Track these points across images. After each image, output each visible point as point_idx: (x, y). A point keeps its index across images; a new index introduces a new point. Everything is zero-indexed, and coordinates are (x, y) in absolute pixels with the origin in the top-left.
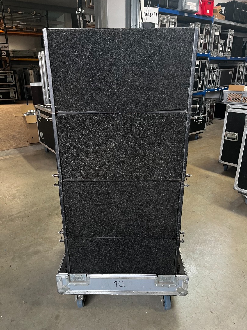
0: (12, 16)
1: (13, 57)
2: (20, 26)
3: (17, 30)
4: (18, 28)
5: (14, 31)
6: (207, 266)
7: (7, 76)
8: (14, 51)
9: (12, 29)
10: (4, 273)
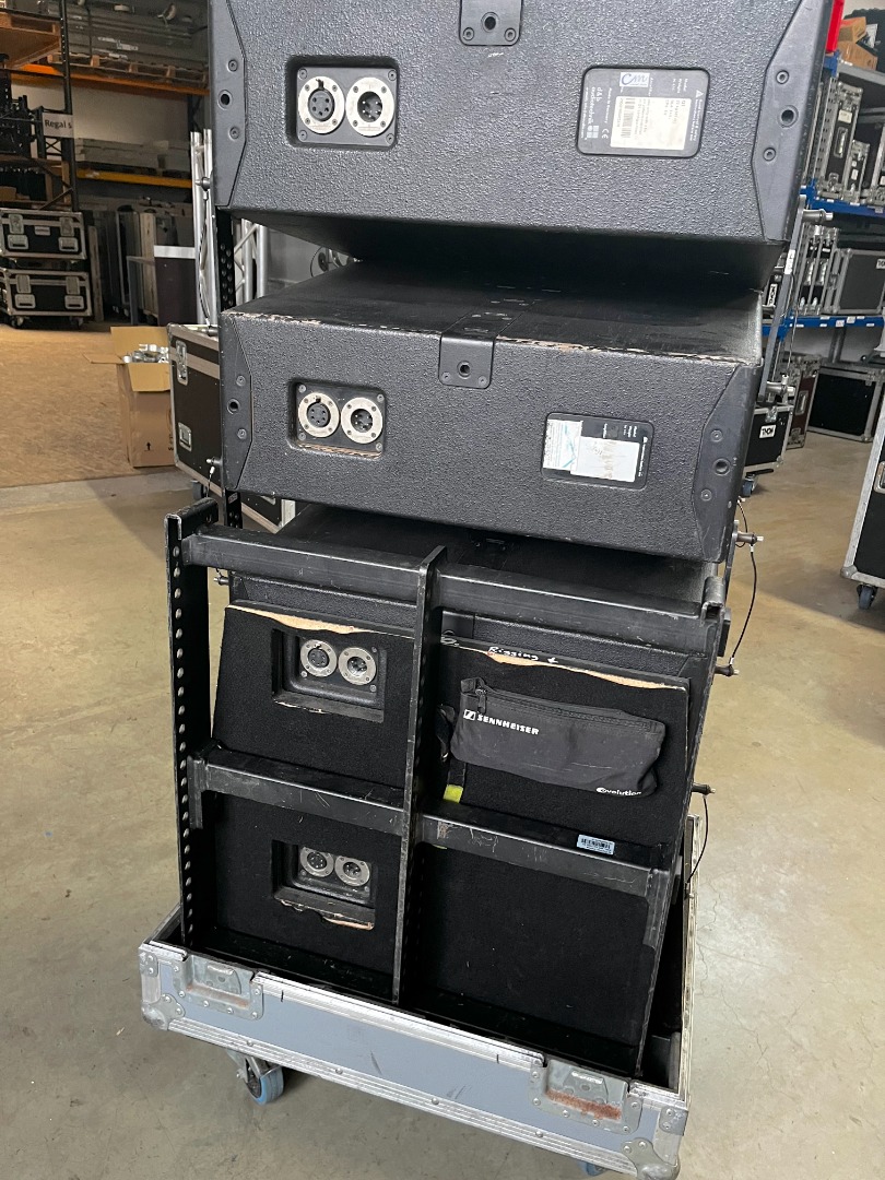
0: (90, 17)
1: (85, 165)
2: (117, 56)
3: (104, 71)
4: (108, 61)
5: (96, 71)
7: (58, 228)
8: (89, 144)
9: (89, 64)
10: (45, 919)
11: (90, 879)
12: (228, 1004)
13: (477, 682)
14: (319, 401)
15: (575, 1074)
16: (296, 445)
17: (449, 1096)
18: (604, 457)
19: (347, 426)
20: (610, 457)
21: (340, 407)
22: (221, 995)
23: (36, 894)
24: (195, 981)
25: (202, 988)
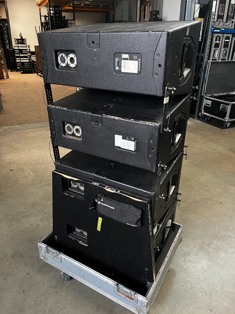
2: (88, 3)
3: (85, 7)
4: (86, 4)
6: (219, 263)
9: (81, 5)
10: (32, 231)
11: (44, 222)
12: (55, 258)
13: (102, 195)
14: (69, 126)
15: (124, 288)
16: (65, 135)
17: (99, 287)
18: (127, 144)
19: (75, 132)
20: (128, 145)
21: (73, 127)
22: (54, 256)
23: (32, 224)
24: (49, 252)
25: (51, 254)
